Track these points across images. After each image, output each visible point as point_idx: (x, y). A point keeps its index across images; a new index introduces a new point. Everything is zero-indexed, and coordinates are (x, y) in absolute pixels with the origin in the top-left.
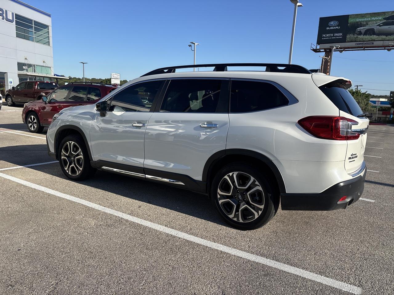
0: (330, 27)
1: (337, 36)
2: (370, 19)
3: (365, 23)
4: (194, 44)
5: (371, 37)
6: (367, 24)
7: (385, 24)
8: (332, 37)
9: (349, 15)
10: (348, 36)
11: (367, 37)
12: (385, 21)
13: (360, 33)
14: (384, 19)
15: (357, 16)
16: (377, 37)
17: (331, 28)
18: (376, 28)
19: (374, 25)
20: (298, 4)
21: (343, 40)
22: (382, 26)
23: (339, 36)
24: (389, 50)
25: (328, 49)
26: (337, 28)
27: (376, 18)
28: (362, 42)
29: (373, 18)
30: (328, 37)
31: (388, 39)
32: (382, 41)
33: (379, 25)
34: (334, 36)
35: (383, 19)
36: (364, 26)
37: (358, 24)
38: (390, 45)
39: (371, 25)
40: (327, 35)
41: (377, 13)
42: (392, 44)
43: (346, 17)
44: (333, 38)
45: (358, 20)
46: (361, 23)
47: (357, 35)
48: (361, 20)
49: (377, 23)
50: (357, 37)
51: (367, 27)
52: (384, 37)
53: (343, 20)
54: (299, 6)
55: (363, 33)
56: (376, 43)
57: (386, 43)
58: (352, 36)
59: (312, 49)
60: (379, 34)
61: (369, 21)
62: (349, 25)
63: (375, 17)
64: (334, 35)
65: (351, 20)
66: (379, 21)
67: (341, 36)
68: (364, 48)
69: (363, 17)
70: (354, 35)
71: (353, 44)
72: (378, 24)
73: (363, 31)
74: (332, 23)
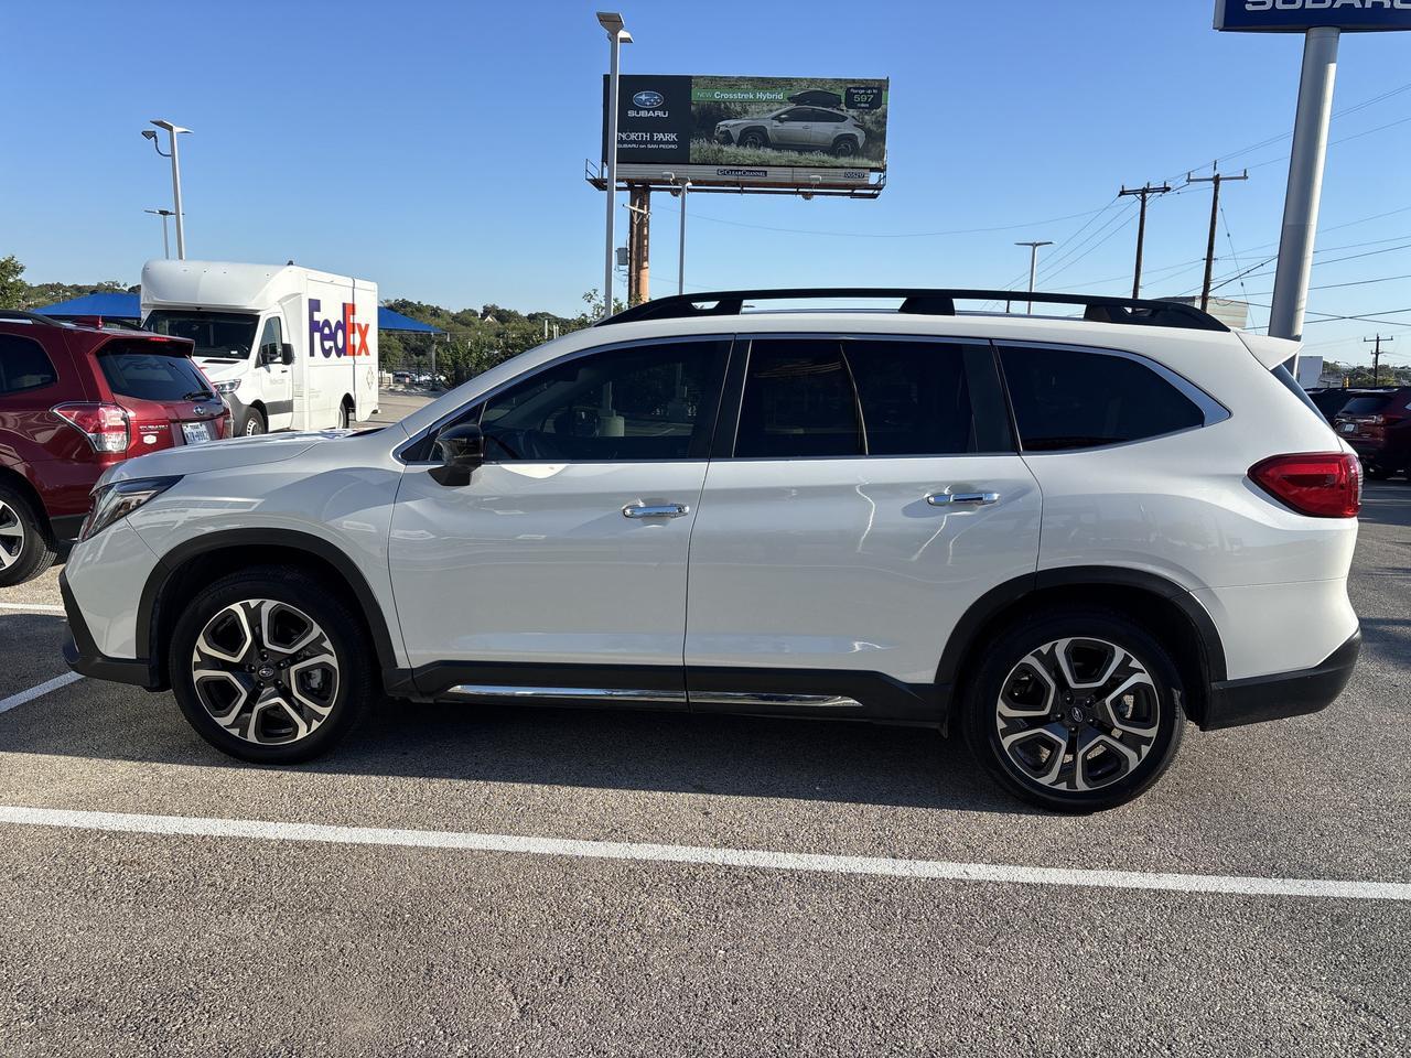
0: (638, 109)
1: (662, 142)
2: (751, 96)
3: (739, 109)
4: (171, 129)
5: (760, 152)
6: (746, 112)
7: (794, 116)
8: (646, 143)
9: (691, 77)
10: (694, 145)
11: (748, 153)
12: (793, 106)
13: (727, 139)
14: (792, 99)
15: (714, 82)
16: (776, 153)
17: (643, 114)
18: (772, 127)
19: (763, 116)
20: (622, 34)
21: (680, 157)
22: (786, 120)
23: (668, 142)
24: (807, 196)
25: (638, 182)
26: (661, 114)
27: (769, 96)
28: (735, 168)
29: (760, 95)
30: (634, 142)
31: (804, 163)
32: (790, 169)
33: (777, 118)
34: (652, 142)
35: (789, 99)
36: (737, 115)
37: (719, 109)
38: (812, 182)
39: (755, 117)
40: (633, 136)
41: (770, 79)
42: (818, 179)
43: (684, 83)
44: (649, 146)
45: (718, 95)
46: (726, 108)
47: (721, 143)
48: (726, 96)
49: (771, 111)
50: (720, 150)
51: (745, 122)
52: (794, 156)
53: (675, 89)
54: (623, 40)
55: (736, 139)
56: (775, 174)
57: (801, 175)
58: (705, 144)
59: (590, 177)
60: (780, 146)
61: (751, 102)
62: (693, 108)
63: (764, 90)
64: (652, 137)
65: (698, 95)
66: (777, 106)
67: (674, 142)
68: (741, 187)
69: (731, 87)
70: (709, 141)
71: (710, 172)
72: (775, 113)
73: (736, 133)
74: (643, 97)
